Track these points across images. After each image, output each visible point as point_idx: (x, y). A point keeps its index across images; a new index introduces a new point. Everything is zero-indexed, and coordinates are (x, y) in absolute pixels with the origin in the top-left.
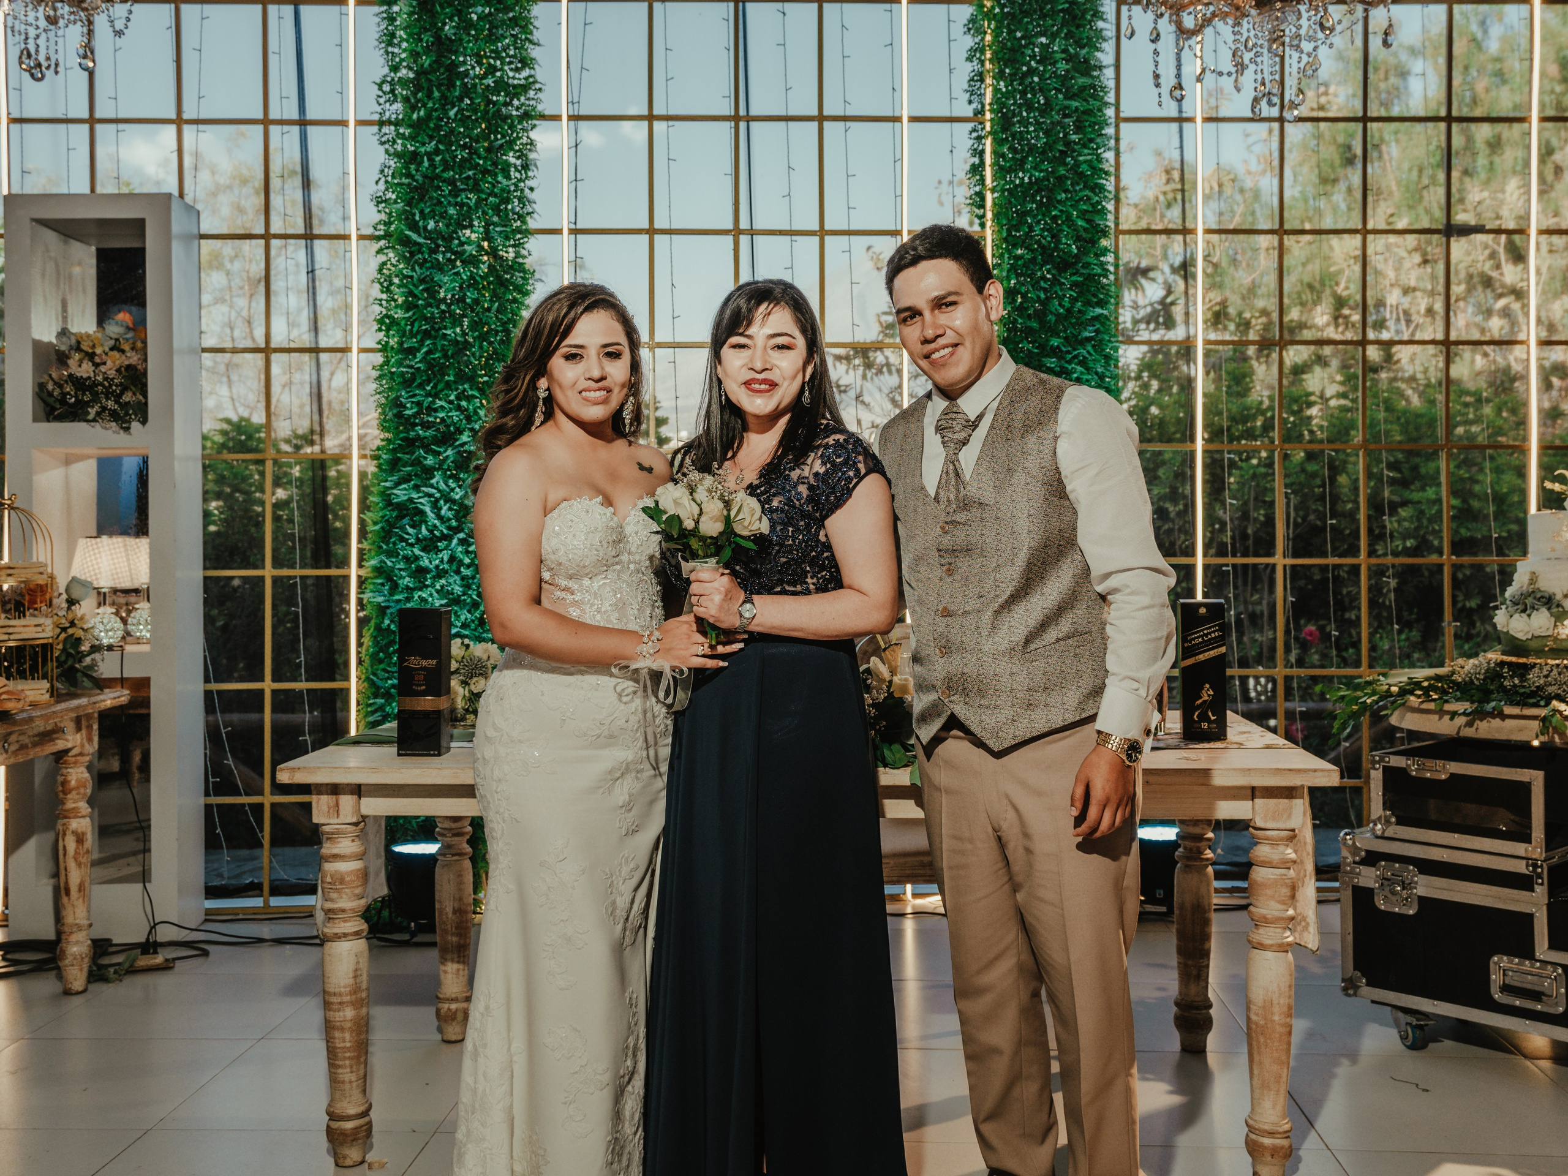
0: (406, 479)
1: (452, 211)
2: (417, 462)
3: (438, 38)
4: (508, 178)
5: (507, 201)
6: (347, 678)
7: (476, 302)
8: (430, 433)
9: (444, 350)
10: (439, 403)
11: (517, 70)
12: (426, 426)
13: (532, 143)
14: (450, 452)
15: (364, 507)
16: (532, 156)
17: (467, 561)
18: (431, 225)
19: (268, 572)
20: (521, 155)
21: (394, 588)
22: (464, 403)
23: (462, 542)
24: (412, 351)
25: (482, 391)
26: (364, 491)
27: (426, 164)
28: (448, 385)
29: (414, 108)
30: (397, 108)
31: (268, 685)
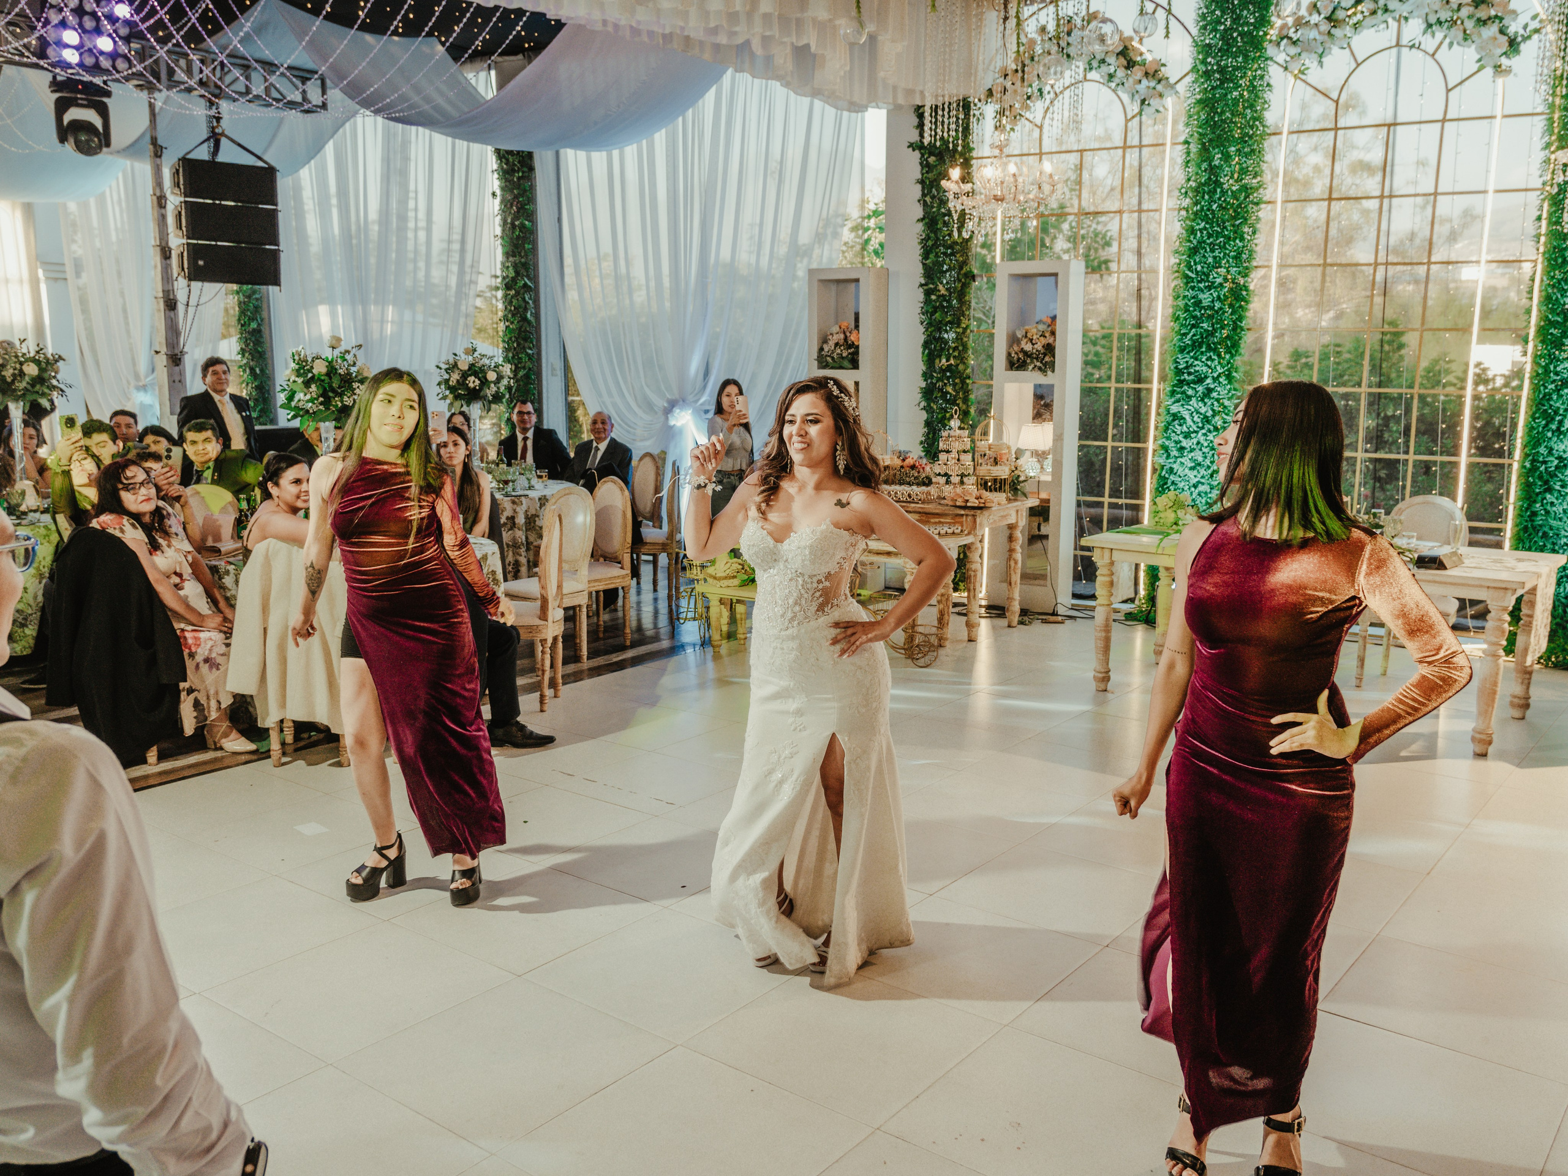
0: (1178, 401)
1: (1210, 260)
2: (1184, 393)
3: (1210, 165)
4: (1242, 239)
5: (1240, 253)
6: (1143, 499)
7: (1221, 309)
8: (1192, 377)
9: (1201, 334)
10: (1196, 363)
11: (1254, 177)
12: (1189, 374)
13: (1258, 219)
14: (1200, 389)
15: (1158, 414)
16: (1258, 226)
17: (1206, 444)
18: (1199, 268)
19: (1109, 444)
20: (1252, 226)
21: (1168, 457)
22: (1209, 363)
23: (1205, 434)
24: (1185, 334)
25: (1219, 356)
26: (1159, 406)
27: (1199, 234)
28: (1202, 353)
29: (1196, 204)
30: (1187, 202)
31: (1106, 500)
